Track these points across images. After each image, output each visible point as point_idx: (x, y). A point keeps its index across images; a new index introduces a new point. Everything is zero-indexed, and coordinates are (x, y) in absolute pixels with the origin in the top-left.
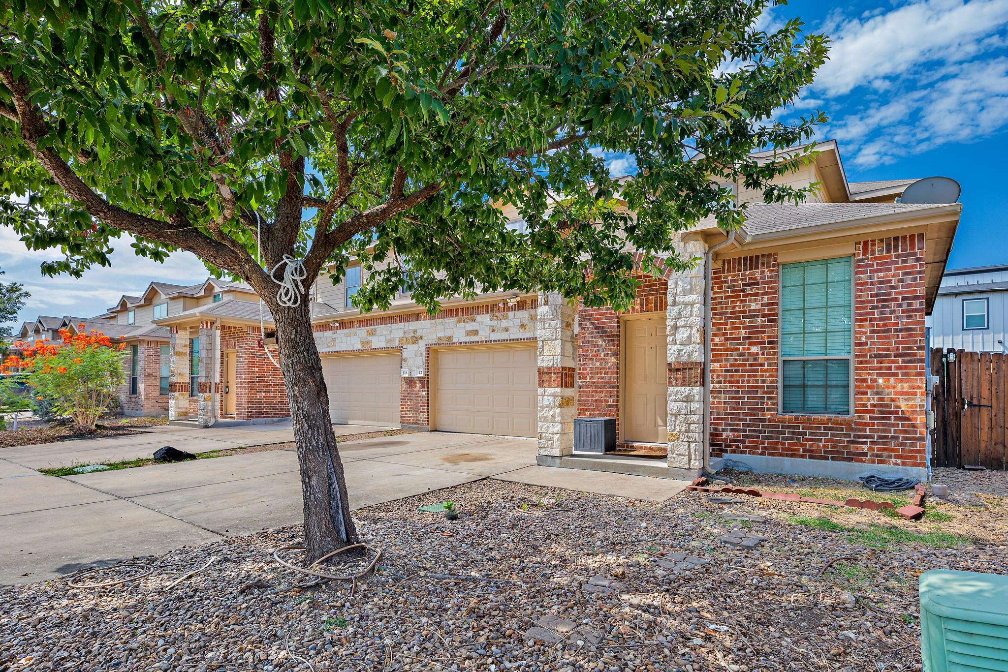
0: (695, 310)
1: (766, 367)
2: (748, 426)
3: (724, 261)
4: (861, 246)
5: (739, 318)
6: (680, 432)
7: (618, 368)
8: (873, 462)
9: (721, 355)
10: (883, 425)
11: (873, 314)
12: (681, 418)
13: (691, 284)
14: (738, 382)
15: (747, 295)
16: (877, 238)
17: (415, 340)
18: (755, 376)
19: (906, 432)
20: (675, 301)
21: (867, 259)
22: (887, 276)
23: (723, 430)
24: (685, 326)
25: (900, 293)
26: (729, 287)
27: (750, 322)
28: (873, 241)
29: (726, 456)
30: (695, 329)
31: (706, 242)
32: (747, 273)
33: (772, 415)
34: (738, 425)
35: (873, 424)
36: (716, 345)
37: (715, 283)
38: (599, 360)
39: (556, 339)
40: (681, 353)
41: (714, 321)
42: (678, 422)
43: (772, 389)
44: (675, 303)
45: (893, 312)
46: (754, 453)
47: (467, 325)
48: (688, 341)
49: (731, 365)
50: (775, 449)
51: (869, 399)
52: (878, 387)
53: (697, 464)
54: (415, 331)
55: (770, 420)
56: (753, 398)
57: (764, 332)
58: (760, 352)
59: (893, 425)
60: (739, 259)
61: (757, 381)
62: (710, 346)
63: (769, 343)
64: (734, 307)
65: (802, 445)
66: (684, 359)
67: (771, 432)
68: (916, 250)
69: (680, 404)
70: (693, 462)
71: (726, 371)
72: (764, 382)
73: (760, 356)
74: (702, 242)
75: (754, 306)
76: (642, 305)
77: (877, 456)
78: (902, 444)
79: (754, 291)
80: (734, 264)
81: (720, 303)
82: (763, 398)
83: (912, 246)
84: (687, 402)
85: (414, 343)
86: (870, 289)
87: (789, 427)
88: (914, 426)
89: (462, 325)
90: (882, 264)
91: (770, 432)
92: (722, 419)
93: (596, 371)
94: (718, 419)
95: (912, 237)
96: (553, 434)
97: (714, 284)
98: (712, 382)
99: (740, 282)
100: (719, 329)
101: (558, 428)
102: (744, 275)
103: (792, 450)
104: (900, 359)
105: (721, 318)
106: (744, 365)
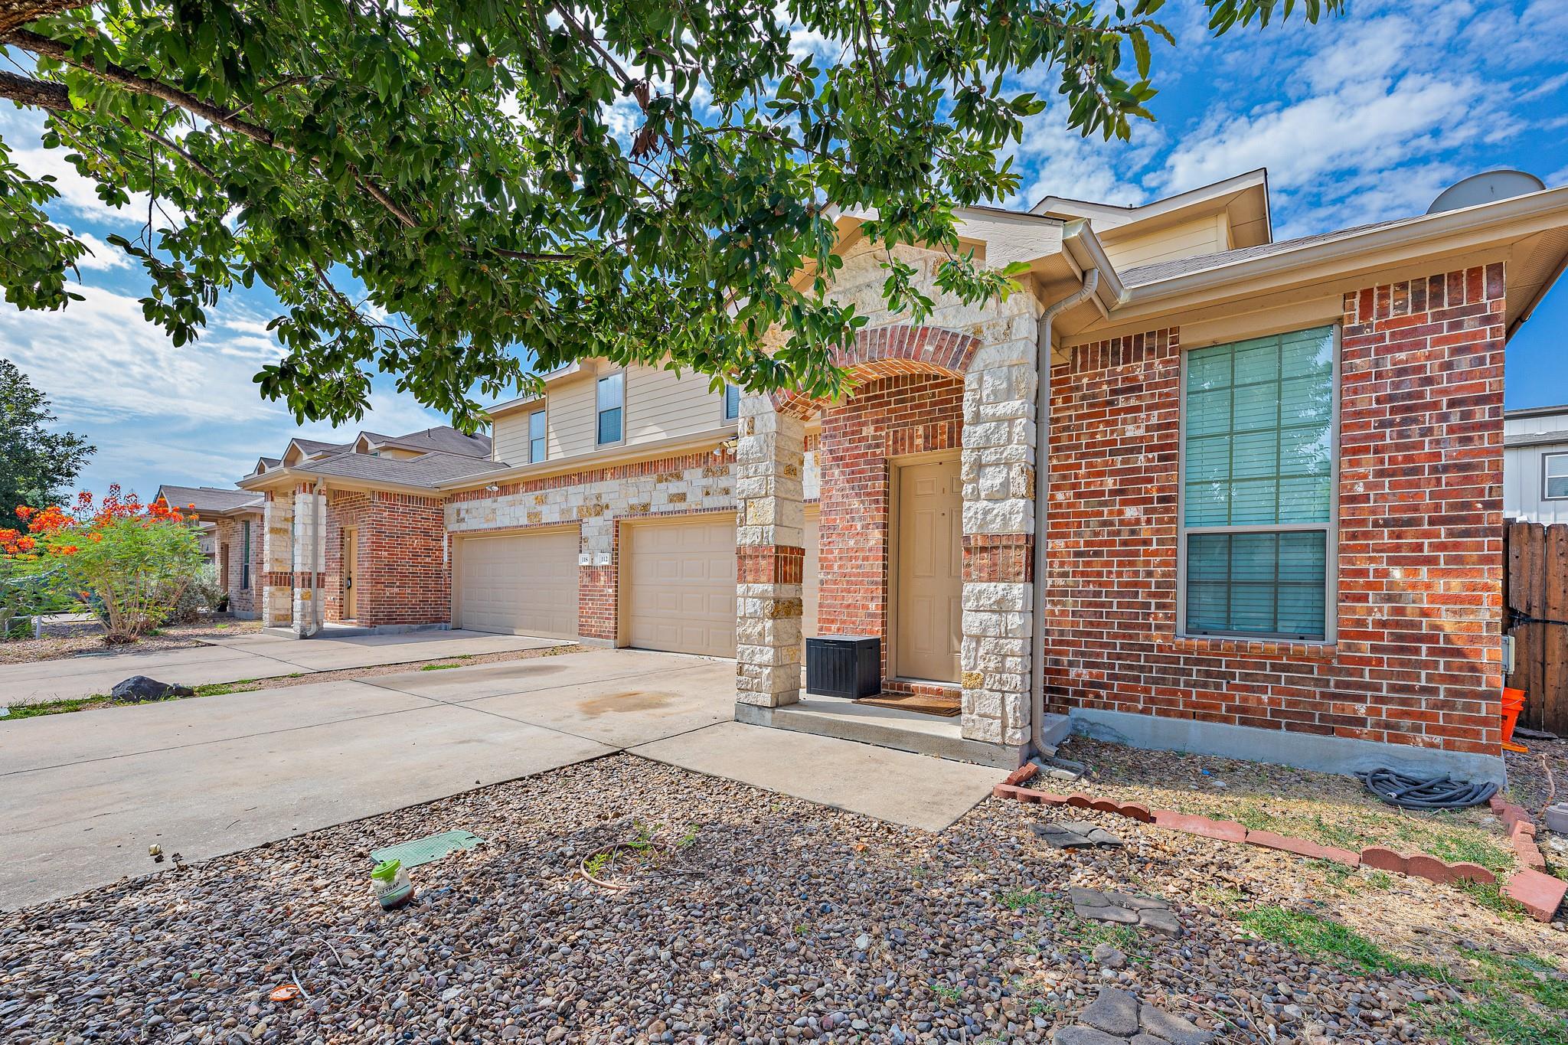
0: (1017, 429)
1: (1155, 547)
2: (1119, 657)
3: (1075, 350)
4: (1357, 301)
5: (1102, 454)
6: (985, 670)
7: (885, 550)
8: (1379, 738)
9: (1067, 525)
10: (1402, 663)
11: (1383, 437)
12: (987, 645)
13: (1009, 379)
14: (1100, 574)
15: (1118, 412)
16: (1391, 280)
17: (599, 510)
18: (1132, 564)
19: (1454, 679)
20: (977, 414)
21: (1370, 326)
22: (1415, 358)
23: (1071, 664)
24: (997, 464)
25: (1444, 392)
26: (1083, 398)
27: (1123, 462)
28: (1384, 289)
29: (1076, 712)
30: (1016, 469)
31: (1040, 298)
32: (1119, 369)
33: (1165, 638)
34: (1098, 655)
35: (1380, 661)
36: (1059, 505)
37: (1058, 392)
38: (854, 536)
39: (766, 496)
40: (989, 517)
41: (1055, 462)
42: (981, 652)
43: (1165, 588)
44: (977, 419)
45: (1429, 431)
46: (1128, 709)
47: (670, 485)
48: (1003, 493)
49: (1087, 544)
50: (1171, 702)
51: (1370, 611)
52: (1392, 585)
53: (1018, 735)
54: (599, 497)
55: (1160, 648)
56: (1129, 605)
57: (1150, 480)
58: (1144, 518)
59: (1425, 665)
60: (1105, 344)
61: (1136, 573)
62: (1045, 509)
63: (1161, 500)
64: (1093, 435)
65: (1225, 697)
66: (995, 527)
67: (1164, 671)
68: (1484, 300)
69: (986, 616)
70: (1010, 732)
71: (1078, 554)
72: (1150, 574)
73: (1144, 526)
74: (1033, 298)
75: (1131, 431)
76: (926, 438)
77: (1387, 726)
78: (1444, 705)
79: (1133, 403)
80: (1094, 353)
81: (1067, 428)
82: (1147, 605)
83: (1475, 290)
84: (1000, 612)
85: (598, 514)
86: (1375, 389)
87: (1198, 662)
88: (1473, 668)
89: (663, 485)
90: (1404, 334)
91: (1160, 670)
92: (1068, 643)
93: (848, 555)
94: (1061, 643)
95: (1475, 274)
96: (760, 666)
97: (1056, 393)
98: (1051, 575)
99: (1105, 387)
100: (1064, 477)
101: (768, 655)
102: (1113, 373)
103: (1204, 706)
104: (1443, 529)
105: (1069, 457)
106: (1112, 543)
